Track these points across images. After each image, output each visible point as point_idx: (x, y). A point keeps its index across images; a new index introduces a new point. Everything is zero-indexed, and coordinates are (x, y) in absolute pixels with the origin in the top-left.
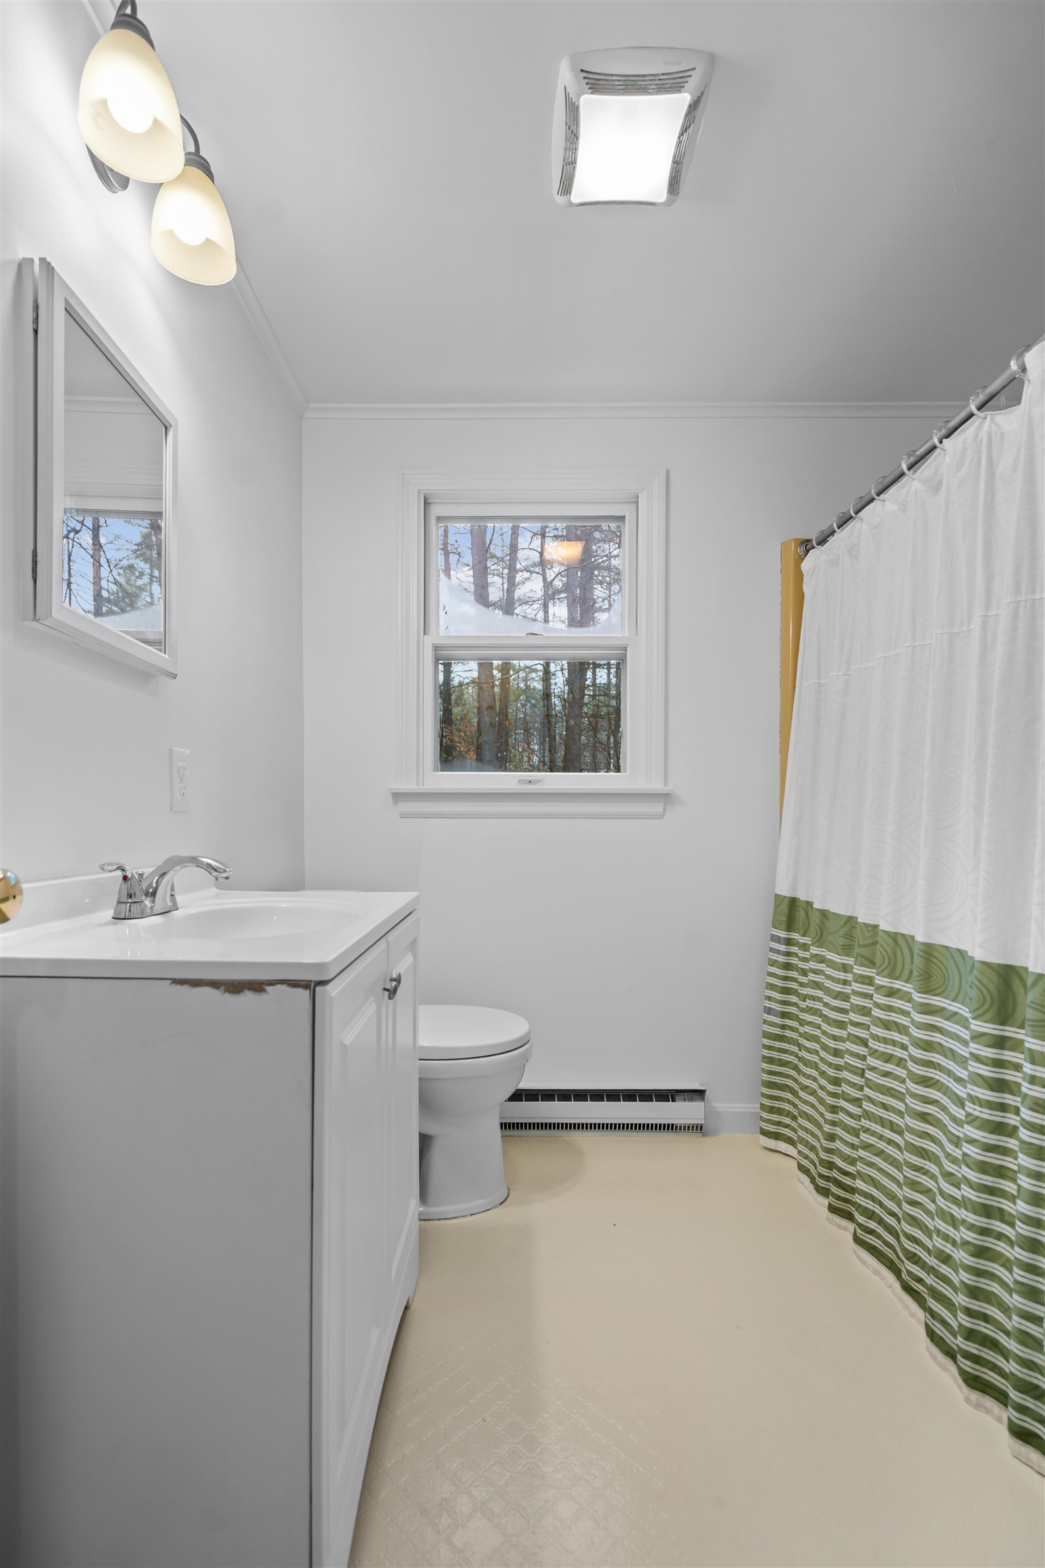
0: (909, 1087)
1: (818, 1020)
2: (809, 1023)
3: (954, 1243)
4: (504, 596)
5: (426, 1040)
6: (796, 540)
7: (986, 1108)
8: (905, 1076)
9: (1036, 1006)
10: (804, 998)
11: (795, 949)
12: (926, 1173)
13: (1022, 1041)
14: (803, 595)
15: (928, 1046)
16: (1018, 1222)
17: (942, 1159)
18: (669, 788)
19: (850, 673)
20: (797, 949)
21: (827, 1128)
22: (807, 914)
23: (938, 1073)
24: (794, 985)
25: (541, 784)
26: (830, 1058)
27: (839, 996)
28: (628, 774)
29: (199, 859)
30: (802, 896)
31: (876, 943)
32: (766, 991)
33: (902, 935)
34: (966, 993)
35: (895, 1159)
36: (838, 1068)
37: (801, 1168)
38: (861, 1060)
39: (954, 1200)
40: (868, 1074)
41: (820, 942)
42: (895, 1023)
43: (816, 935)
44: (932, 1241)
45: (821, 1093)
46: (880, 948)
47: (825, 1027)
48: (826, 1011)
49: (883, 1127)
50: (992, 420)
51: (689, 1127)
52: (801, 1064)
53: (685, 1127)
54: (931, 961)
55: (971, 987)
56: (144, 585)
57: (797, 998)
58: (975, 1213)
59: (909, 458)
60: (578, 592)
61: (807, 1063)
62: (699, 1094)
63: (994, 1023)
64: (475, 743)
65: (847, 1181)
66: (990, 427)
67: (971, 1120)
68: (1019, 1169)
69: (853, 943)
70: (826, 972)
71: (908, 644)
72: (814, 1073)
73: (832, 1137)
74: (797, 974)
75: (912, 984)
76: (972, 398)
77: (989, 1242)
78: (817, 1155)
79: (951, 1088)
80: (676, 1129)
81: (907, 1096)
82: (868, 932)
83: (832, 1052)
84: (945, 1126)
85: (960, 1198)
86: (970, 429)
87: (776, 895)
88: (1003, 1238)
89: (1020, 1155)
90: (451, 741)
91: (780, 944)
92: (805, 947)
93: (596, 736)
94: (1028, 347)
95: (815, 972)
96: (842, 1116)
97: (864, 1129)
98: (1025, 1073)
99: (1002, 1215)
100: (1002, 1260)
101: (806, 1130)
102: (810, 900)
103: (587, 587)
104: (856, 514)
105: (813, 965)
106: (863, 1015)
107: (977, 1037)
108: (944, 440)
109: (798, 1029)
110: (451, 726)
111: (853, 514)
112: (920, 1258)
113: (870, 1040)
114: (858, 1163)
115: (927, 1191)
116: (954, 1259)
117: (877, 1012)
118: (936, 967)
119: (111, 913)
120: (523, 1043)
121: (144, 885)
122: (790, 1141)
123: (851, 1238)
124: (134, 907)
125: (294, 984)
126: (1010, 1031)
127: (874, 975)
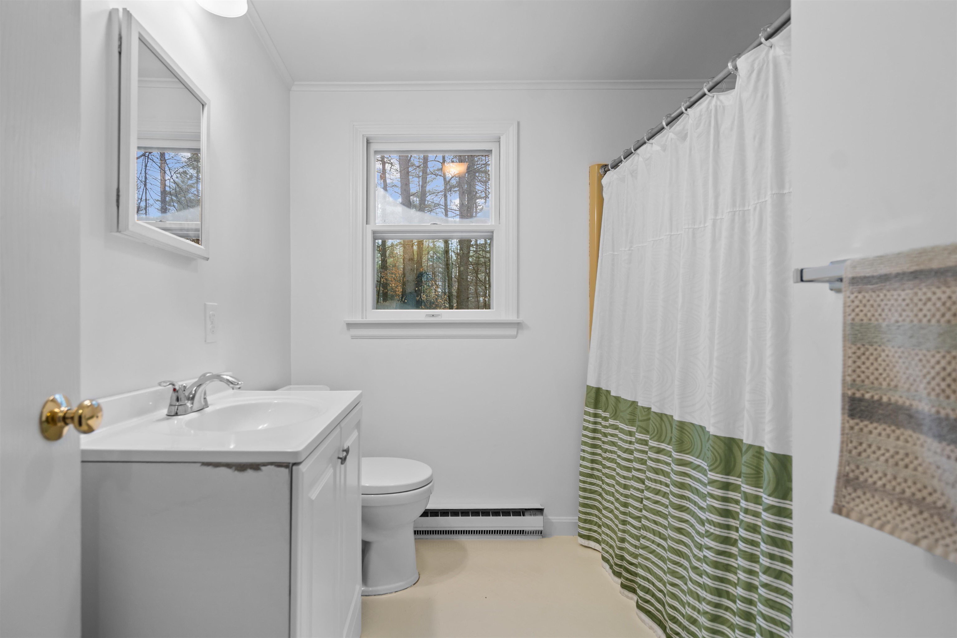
0: (670, 511)
1: (614, 466)
2: (609, 468)
3: (699, 612)
4: (419, 189)
5: (366, 482)
6: (598, 165)
7: (717, 527)
8: (668, 504)
9: (748, 465)
10: (606, 451)
11: (599, 420)
12: (681, 566)
13: (740, 486)
14: (603, 199)
15: (682, 486)
16: (738, 601)
17: (691, 558)
18: (520, 320)
19: (633, 249)
20: (601, 420)
21: (620, 534)
22: (607, 398)
23: (688, 503)
24: (599, 443)
25: (440, 317)
26: (621, 490)
27: (626, 451)
28: (494, 310)
29: (222, 376)
30: (604, 387)
31: (649, 419)
32: (582, 446)
33: (666, 415)
34: (705, 454)
35: (662, 556)
36: (626, 496)
37: (604, 558)
38: (641, 492)
39: (699, 585)
40: (645, 502)
41: (615, 416)
42: (662, 470)
43: (613, 413)
44: (685, 609)
45: (616, 512)
46: (652, 423)
47: (618, 470)
48: (619, 460)
49: (654, 535)
50: (717, 98)
51: (533, 532)
52: (603, 492)
53: (531, 532)
54: (683, 432)
55: (708, 450)
56: (193, 184)
57: (601, 451)
58: (711, 594)
59: (667, 119)
60: (466, 187)
61: (608, 493)
62: (540, 511)
63: (722, 474)
64: (401, 281)
65: (632, 568)
66: (716, 102)
67: (708, 535)
68: (738, 566)
69: (635, 418)
70: (619, 436)
71: (668, 234)
72: (612, 499)
73: (623, 540)
74: (601, 435)
75: (671, 446)
76: (705, 84)
77: (721, 612)
78: (614, 551)
79: (696, 513)
80: (526, 533)
81: (669, 517)
82: (645, 412)
83: (623, 486)
84: (693, 536)
85: (702, 583)
86: (704, 103)
87: (588, 386)
88: (729, 610)
89: (739, 558)
90: (386, 280)
91: (590, 416)
92: (605, 419)
93: (477, 276)
94: (739, 55)
95: (612, 435)
96: (629, 527)
97: (642, 537)
98: (741, 507)
99: (728, 595)
100: (729, 624)
101: (607, 535)
102: (608, 390)
103: (471, 185)
104: (635, 150)
105: (610, 431)
106: (642, 464)
107: (712, 482)
108: (688, 109)
109: (601, 470)
110: (386, 271)
111: (633, 151)
112: (678, 619)
113: (646, 480)
114: (639, 558)
115: (681, 578)
116: (699, 621)
117: (650, 463)
118: (686, 436)
119: (165, 411)
120: (428, 482)
121: (187, 393)
122: (597, 541)
123: (635, 604)
124: (180, 408)
125: (279, 465)
126: (732, 479)
127: (648, 439)
